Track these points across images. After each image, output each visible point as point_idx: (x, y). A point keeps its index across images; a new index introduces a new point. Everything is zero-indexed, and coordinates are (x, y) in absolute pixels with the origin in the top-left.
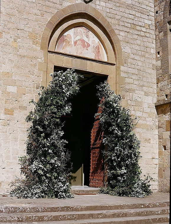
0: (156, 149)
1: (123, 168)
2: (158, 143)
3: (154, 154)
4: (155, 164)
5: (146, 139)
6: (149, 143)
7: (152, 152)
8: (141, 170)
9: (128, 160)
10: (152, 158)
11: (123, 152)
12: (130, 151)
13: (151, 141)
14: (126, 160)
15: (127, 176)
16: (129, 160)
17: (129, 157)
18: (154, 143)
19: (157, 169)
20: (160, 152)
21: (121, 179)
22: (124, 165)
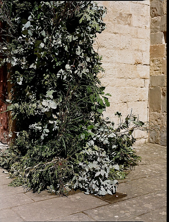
0: (144, 40)
1: (50, 93)
2: (148, 26)
3: (140, 54)
4: (142, 76)
5: (121, 14)
6: (129, 24)
7: (136, 48)
8: (107, 97)
9: (64, 69)
10: (134, 62)
11: (45, 40)
12: (70, 37)
13: (134, 20)
14: (58, 68)
15: (60, 118)
16: (68, 66)
17: (66, 56)
18: (140, 25)
19: (146, 89)
20: (154, 47)
21: (43, 129)
22: (53, 84)
